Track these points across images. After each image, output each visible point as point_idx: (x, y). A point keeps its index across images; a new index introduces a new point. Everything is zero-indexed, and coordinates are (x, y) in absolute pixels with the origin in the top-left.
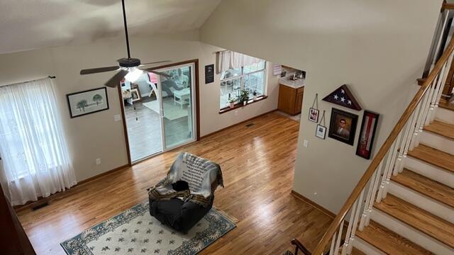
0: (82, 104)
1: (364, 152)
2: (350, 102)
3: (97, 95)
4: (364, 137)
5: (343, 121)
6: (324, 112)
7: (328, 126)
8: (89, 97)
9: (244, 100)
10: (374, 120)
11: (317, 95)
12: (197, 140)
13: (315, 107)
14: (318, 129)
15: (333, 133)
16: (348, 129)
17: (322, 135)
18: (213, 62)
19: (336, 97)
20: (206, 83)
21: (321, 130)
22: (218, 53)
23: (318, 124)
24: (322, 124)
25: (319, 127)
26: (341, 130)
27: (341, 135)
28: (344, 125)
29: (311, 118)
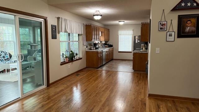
2: (195, 4)
6: (172, 20)
7: (176, 30)
9: (73, 57)
11: (164, 10)
12: (48, 86)
13: (163, 20)
14: (168, 35)
15: (182, 34)
17: (172, 38)
18: (56, 24)
19: (183, 4)
20: (52, 39)
21: (170, 35)
22: (58, 18)
23: (167, 31)
24: (171, 30)
25: (168, 33)
26: (188, 29)
27: (188, 32)
28: (190, 24)
29: (161, 29)
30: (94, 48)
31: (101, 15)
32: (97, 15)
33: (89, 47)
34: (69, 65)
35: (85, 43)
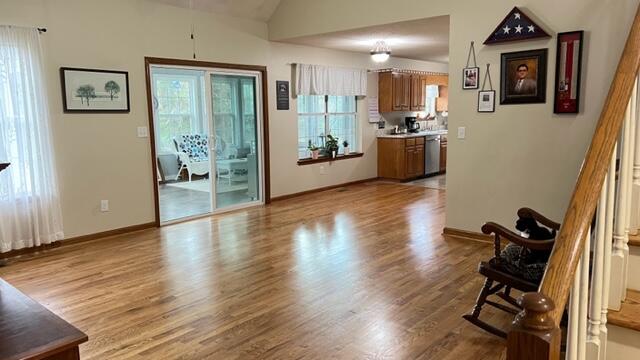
0: (86, 92)
1: (567, 105)
2: (531, 28)
3: (112, 82)
4: (563, 77)
5: (522, 68)
6: (488, 66)
7: (497, 88)
8: (98, 82)
9: (331, 150)
10: (576, 43)
11: (472, 44)
12: (266, 203)
13: (471, 65)
14: (481, 98)
15: (507, 95)
16: (534, 78)
17: (488, 106)
18: (288, 78)
19: (507, 30)
20: (278, 109)
21: (486, 99)
22: (294, 66)
23: (480, 89)
24: (487, 87)
25: (482, 94)
26: (520, 84)
27: (522, 92)
28: (525, 73)
29: (467, 85)
30: (406, 130)
31: (388, 53)
32: (380, 53)
33: (388, 127)
34: (323, 166)
35: (376, 117)
